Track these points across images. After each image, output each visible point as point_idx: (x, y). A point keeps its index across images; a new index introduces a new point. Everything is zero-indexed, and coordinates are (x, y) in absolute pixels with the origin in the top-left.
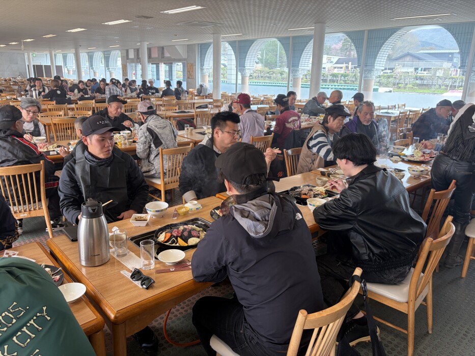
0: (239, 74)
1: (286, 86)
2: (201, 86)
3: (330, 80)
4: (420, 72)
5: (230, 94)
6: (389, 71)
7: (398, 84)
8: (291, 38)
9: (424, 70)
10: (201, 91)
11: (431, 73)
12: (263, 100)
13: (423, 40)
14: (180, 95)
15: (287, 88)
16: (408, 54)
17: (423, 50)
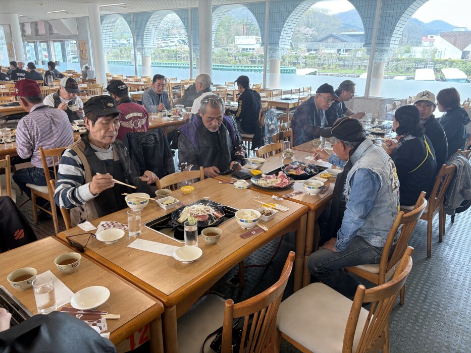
0: (138, 53)
1: (187, 68)
2: (87, 68)
3: (259, 61)
4: (342, 53)
6: (314, 52)
7: (322, 64)
8: (189, 10)
9: (346, 52)
10: (86, 74)
11: (352, 54)
13: (346, 23)
15: (189, 69)
16: (331, 36)
17: (345, 32)
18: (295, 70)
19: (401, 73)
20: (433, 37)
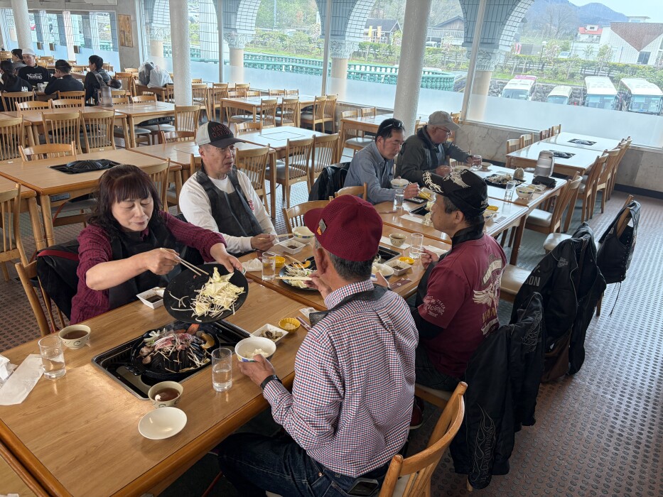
0: (225, 43)
2: (148, 67)
5: (210, 86)
10: (148, 77)
12: (281, 105)
14: (99, 87)
19: (561, 81)
20: (593, 28)
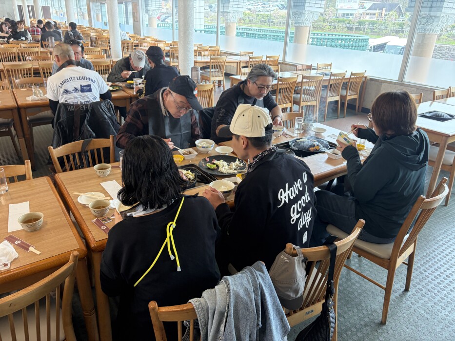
3: (356, 28)
18: (368, 39)
